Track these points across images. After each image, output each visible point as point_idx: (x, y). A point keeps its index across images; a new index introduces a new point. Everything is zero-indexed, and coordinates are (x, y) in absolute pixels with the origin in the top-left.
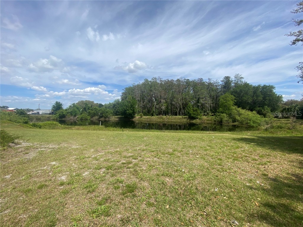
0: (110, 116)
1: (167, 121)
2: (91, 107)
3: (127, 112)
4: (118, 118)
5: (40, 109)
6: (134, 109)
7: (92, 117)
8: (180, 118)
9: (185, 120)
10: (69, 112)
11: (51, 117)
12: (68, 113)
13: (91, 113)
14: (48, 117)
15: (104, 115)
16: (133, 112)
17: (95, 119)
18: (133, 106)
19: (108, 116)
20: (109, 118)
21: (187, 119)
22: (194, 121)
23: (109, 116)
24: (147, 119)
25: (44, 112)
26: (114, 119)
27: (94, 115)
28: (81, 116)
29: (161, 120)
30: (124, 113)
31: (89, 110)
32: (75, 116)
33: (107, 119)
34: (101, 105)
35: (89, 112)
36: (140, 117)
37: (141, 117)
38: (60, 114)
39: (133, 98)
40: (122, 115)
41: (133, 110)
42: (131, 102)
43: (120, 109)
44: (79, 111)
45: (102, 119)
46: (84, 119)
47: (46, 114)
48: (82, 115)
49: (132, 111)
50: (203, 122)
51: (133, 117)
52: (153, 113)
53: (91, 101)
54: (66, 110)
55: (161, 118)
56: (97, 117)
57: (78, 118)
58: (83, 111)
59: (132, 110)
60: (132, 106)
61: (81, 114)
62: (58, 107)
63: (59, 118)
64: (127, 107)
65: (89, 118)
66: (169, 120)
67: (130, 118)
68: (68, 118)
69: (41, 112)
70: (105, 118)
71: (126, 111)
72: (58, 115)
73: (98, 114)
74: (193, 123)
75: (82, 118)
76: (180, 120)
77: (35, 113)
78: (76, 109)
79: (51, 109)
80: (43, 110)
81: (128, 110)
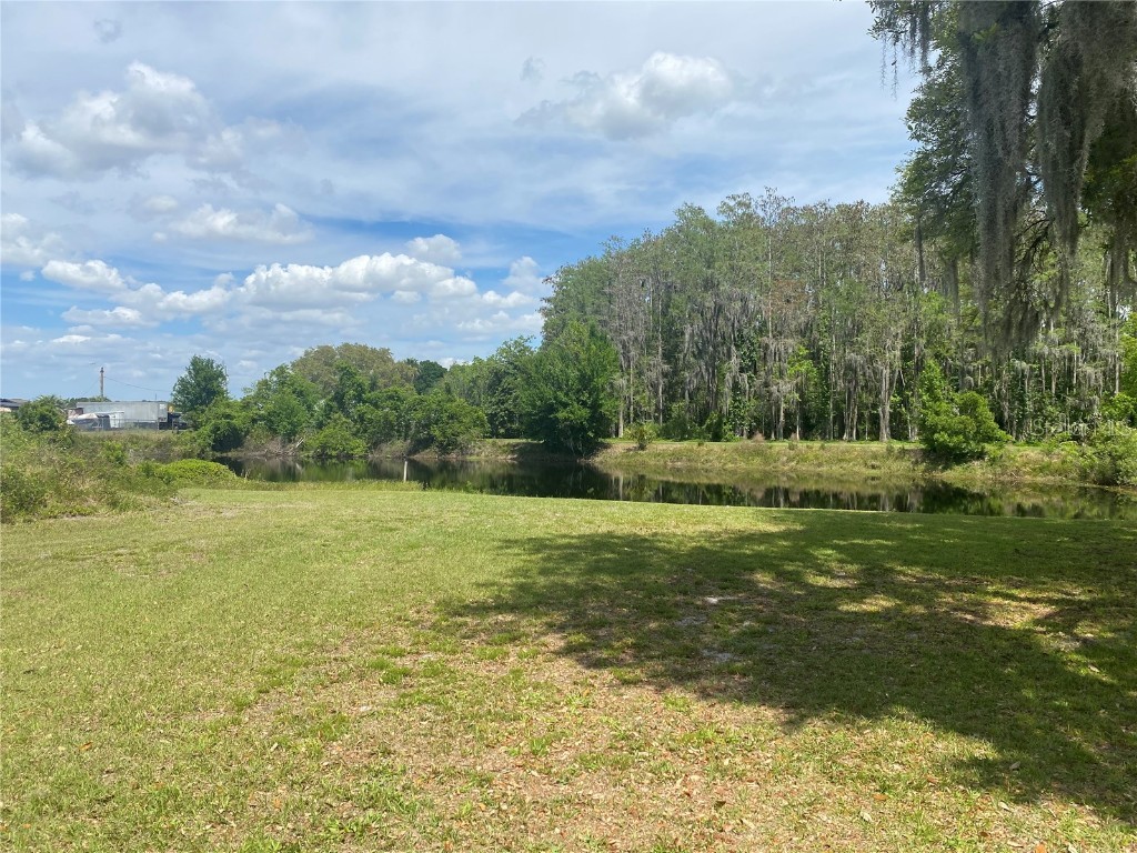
0: (469, 441)
1: (793, 470)
2: (373, 386)
3: (561, 415)
4: (513, 449)
5: (106, 400)
6: (596, 401)
7: (375, 445)
8: (875, 457)
9: (901, 467)
10: (262, 418)
11: (176, 444)
12: (254, 421)
13: (371, 421)
14: (161, 445)
15: (437, 433)
16: (592, 419)
17: (393, 453)
18: (591, 380)
19: (459, 439)
20: (463, 450)
21: (916, 463)
22: (954, 475)
23: (466, 437)
24: (676, 456)
25: (132, 414)
26: (490, 454)
27: (387, 431)
28: (321, 436)
29: (756, 464)
30: (542, 423)
31: (362, 407)
32: (290, 437)
33: (453, 456)
34: (429, 374)
35: (361, 418)
36: (633, 444)
37: (642, 447)
38: (217, 428)
39: (592, 334)
40: (533, 436)
41: (595, 407)
42: (582, 356)
43: (523, 399)
44: (309, 408)
45: (428, 456)
46: (338, 457)
47: (144, 425)
48: (327, 431)
49: (585, 412)
50: (1006, 478)
51: (593, 447)
52: (720, 424)
53: (373, 351)
54: (246, 405)
55: (758, 452)
56: (400, 445)
57: (302, 448)
58: (328, 410)
59: (584, 404)
60: (585, 381)
61: (320, 426)
62: (203, 386)
63: (214, 448)
64: (560, 388)
65: (359, 446)
66: (803, 468)
67: (580, 454)
68: (257, 448)
69: (117, 416)
70: (444, 449)
71: (551, 409)
72: (206, 430)
73: (408, 427)
74: (944, 484)
75: (324, 447)
76: (873, 467)
77: (88, 421)
78: (294, 401)
79: (170, 399)
80: (127, 404)
81: (565, 405)
